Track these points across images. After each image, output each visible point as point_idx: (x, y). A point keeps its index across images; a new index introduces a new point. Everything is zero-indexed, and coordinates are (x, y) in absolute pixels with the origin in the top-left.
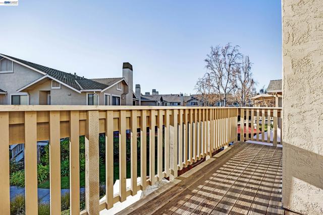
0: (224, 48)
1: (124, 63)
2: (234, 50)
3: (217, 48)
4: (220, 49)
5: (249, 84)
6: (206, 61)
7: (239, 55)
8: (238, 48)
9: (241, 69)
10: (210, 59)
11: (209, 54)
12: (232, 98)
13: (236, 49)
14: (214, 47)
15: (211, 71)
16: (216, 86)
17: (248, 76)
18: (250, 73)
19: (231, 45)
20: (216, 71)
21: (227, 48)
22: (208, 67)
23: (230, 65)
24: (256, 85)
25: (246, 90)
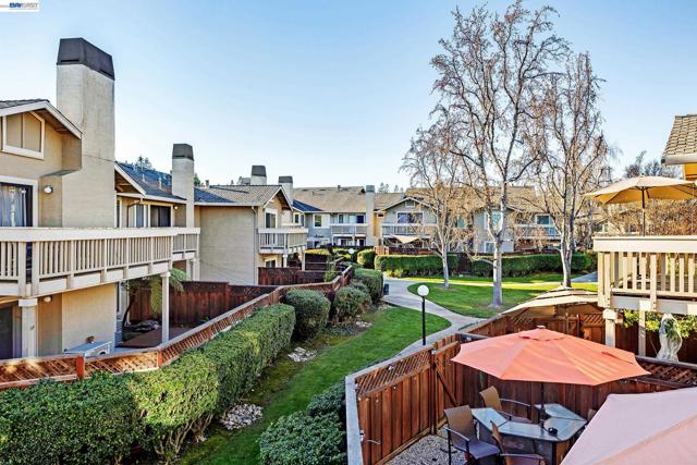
0: (502, 19)
1: (62, 41)
2: (536, 26)
3: (478, 18)
4: (488, 22)
5: (591, 150)
6: (438, 62)
7: (556, 46)
8: (551, 17)
9: (563, 100)
10: (450, 56)
11: (448, 37)
12: (533, 201)
13: (542, 18)
14: (466, 14)
15: (454, 100)
16: (475, 155)
17: (585, 123)
18: (592, 114)
19: (524, 6)
20: (474, 101)
21: (512, 19)
22: (441, 85)
23: (521, 80)
24: (614, 156)
25: (579, 172)
